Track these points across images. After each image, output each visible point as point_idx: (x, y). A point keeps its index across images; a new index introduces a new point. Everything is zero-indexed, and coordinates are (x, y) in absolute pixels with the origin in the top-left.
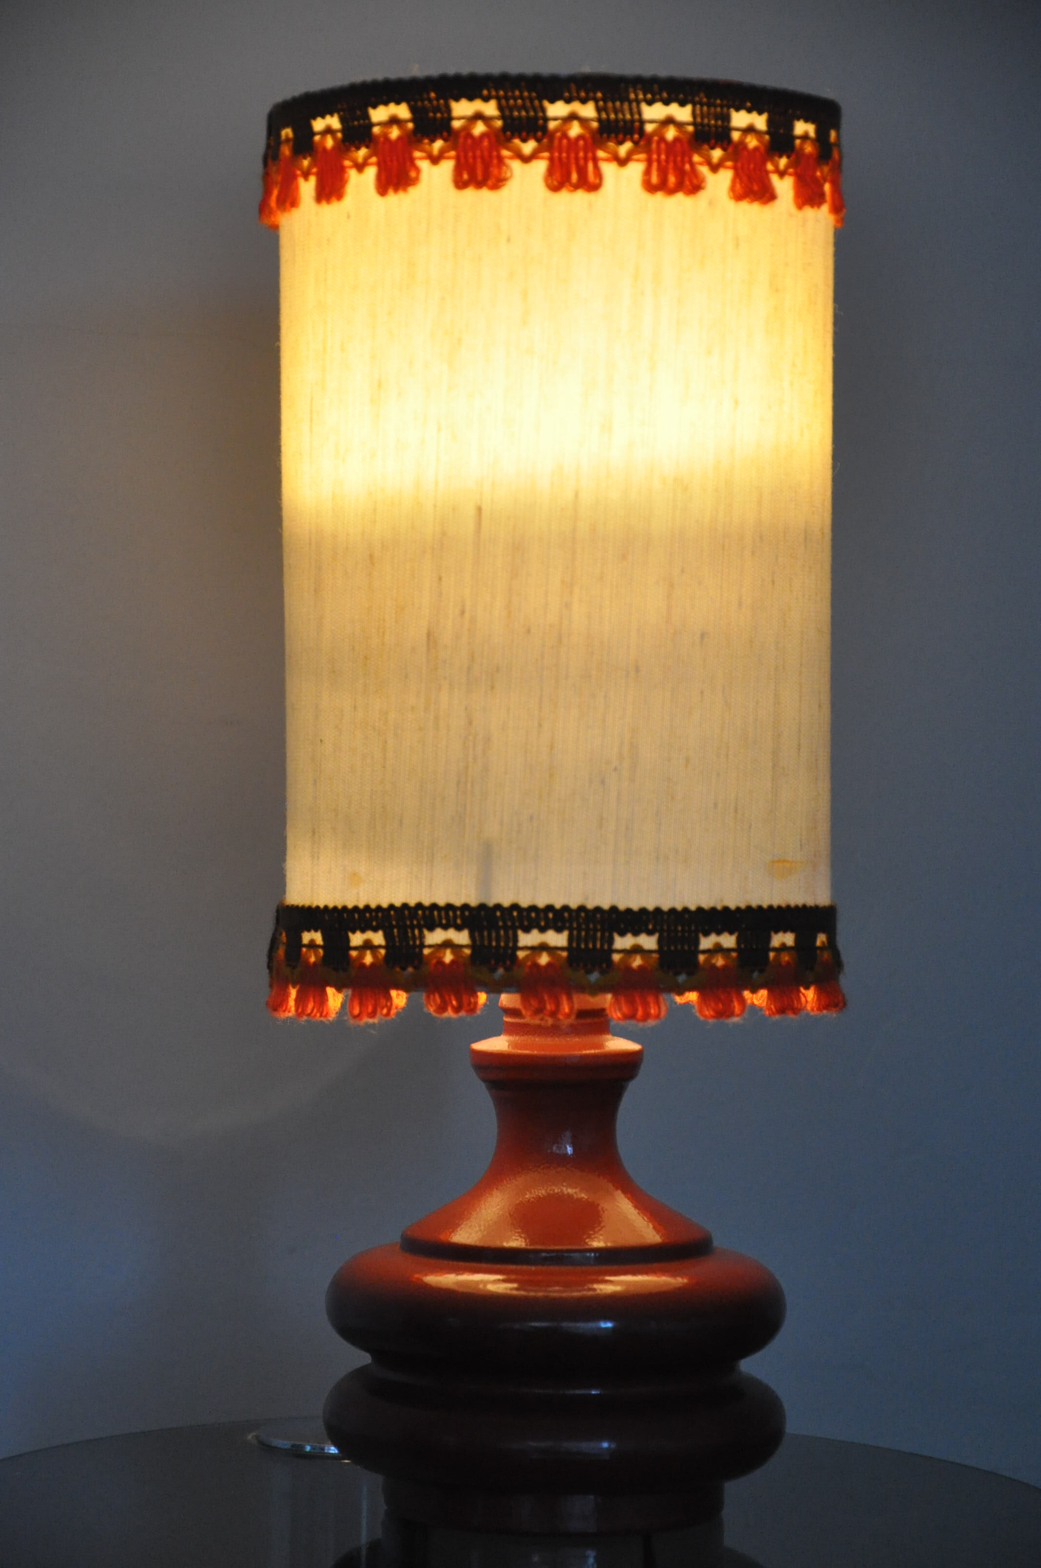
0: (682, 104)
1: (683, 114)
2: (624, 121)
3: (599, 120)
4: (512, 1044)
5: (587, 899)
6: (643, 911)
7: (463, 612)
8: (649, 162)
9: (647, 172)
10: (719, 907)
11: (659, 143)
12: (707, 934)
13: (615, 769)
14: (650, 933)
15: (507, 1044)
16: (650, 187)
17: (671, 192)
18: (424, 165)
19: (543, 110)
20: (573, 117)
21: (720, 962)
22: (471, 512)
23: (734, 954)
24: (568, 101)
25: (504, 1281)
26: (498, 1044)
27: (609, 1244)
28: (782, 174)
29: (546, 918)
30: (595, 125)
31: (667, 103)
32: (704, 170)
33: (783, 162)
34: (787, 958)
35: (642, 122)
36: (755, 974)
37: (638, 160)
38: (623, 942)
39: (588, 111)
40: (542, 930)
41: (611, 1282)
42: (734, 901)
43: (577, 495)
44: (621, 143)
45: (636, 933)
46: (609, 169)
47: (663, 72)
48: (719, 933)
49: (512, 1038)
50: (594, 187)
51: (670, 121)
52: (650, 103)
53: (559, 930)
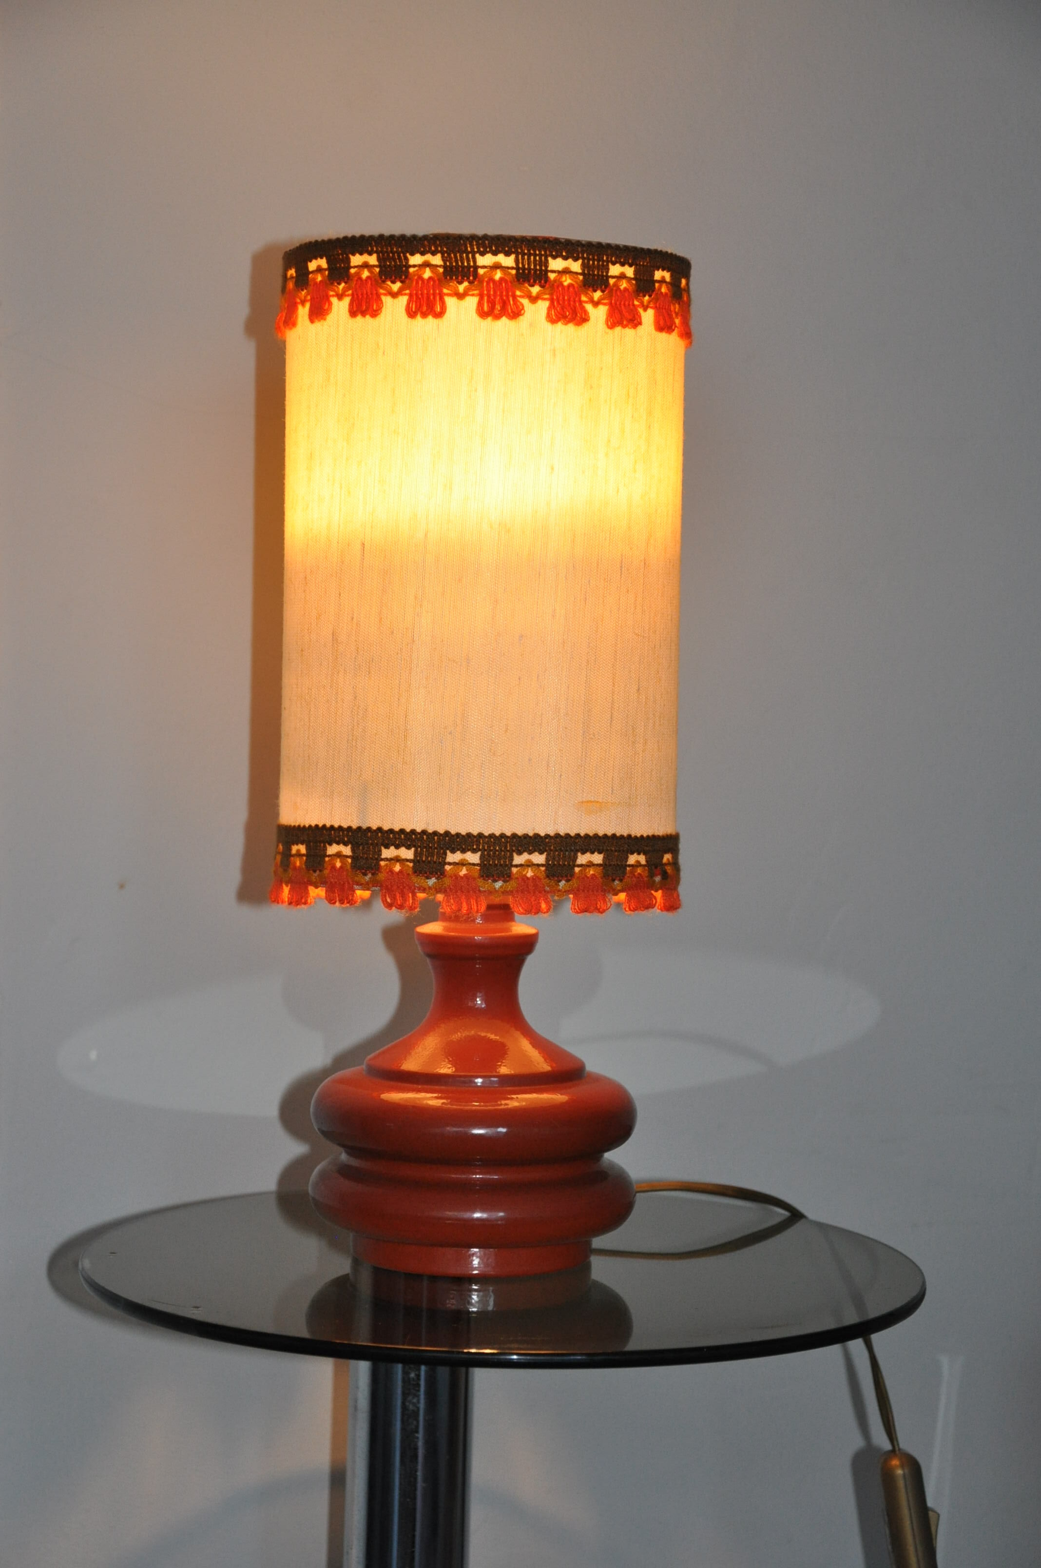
0: (507, 254)
1: (508, 261)
2: (463, 267)
3: (445, 267)
4: (446, 929)
5: (428, 824)
6: (469, 835)
7: (353, 619)
8: (481, 296)
9: (480, 304)
10: (531, 834)
11: (488, 283)
12: (520, 853)
13: (450, 733)
14: (474, 851)
15: (441, 928)
16: (482, 314)
17: (497, 317)
18: (334, 300)
19: (407, 259)
20: (427, 264)
21: (530, 873)
22: (358, 547)
23: (543, 869)
24: (423, 254)
25: (437, 1098)
26: (434, 928)
27: (513, 1072)
28: (596, 304)
29: (400, 838)
30: (441, 270)
31: (495, 253)
32: (525, 302)
33: (597, 295)
34: (592, 872)
35: (476, 268)
36: (562, 883)
37: (473, 295)
38: (453, 857)
39: (437, 260)
40: (397, 847)
41: (512, 1099)
42: (545, 829)
43: (426, 535)
44: (460, 283)
45: (463, 851)
46: (451, 302)
47: (492, 231)
48: (530, 853)
49: (444, 924)
50: (440, 315)
51: (497, 266)
52: (483, 254)
53: (408, 848)
